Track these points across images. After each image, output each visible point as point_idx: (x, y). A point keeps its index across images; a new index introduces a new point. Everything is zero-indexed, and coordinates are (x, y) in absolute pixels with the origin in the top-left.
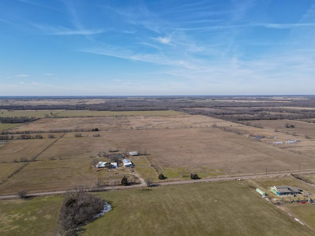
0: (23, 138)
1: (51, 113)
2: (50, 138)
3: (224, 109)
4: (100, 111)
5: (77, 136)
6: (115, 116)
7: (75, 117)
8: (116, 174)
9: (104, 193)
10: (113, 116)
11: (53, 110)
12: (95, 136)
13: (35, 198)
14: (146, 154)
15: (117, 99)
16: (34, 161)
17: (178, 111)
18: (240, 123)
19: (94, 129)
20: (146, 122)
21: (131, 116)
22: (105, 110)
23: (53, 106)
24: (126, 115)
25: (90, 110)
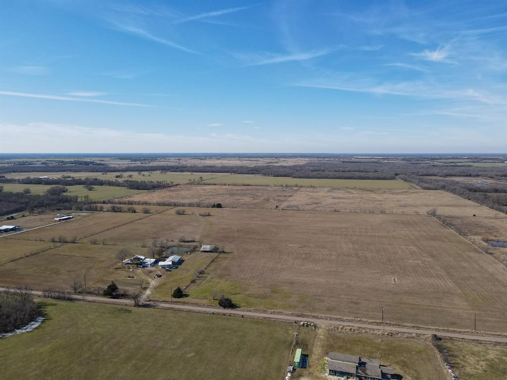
0: (114, 210)
1: (200, 178)
2: (145, 213)
5: (179, 213)
6: (285, 186)
7: (225, 185)
8: (129, 277)
11: (214, 173)
12: (202, 215)
14: (224, 252)
15: (333, 159)
16: (74, 243)
19: (216, 204)
20: (317, 199)
21: (311, 187)
23: (224, 167)
25: (265, 174)
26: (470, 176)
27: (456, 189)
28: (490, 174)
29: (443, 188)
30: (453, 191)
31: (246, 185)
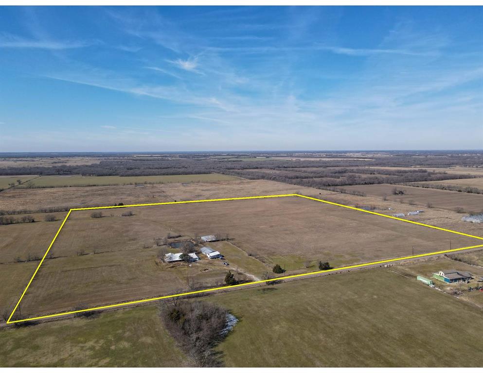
1: (18, 181)
2: (49, 221)
3: (292, 170)
4: (102, 176)
5: (95, 216)
6: (134, 183)
7: (65, 187)
8: (205, 270)
9: (208, 297)
10: (131, 184)
12: (125, 216)
13: (102, 314)
14: (228, 239)
15: (117, 158)
17: (227, 174)
18: (330, 190)
20: (191, 192)
22: (110, 175)
23: (11, 169)
24: (152, 182)
25: (84, 174)
26: (257, 168)
27: (275, 178)
28: (270, 166)
29: (263, 177)
30: (274, 179)
31: (91, 186)
